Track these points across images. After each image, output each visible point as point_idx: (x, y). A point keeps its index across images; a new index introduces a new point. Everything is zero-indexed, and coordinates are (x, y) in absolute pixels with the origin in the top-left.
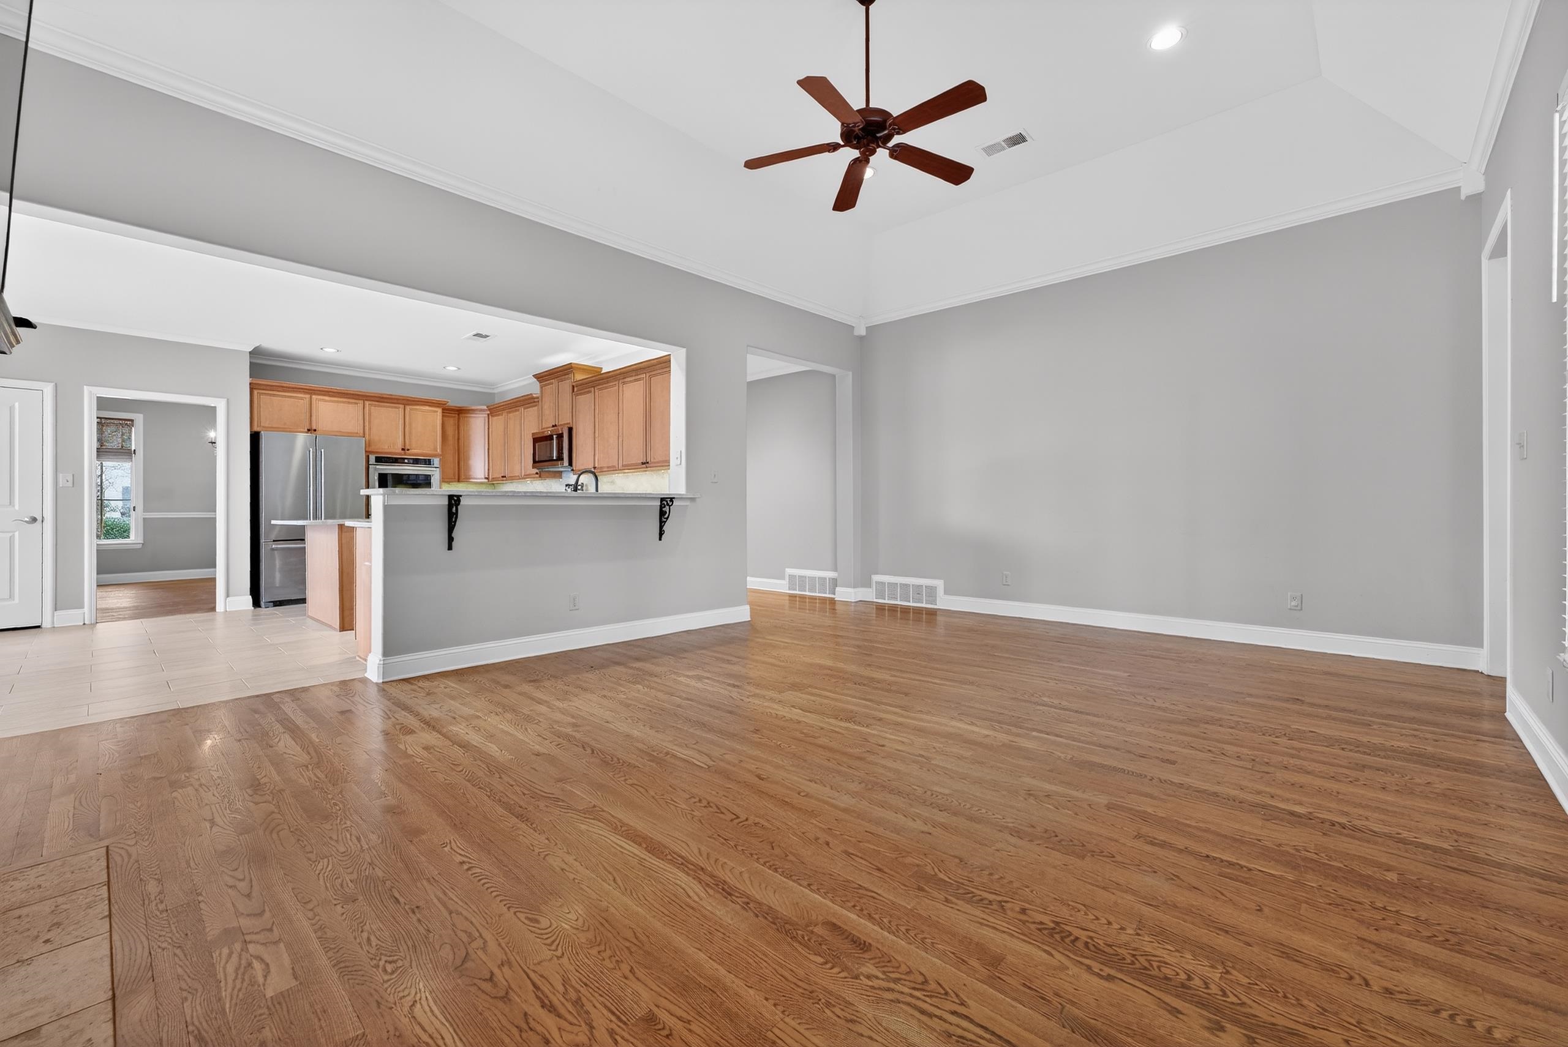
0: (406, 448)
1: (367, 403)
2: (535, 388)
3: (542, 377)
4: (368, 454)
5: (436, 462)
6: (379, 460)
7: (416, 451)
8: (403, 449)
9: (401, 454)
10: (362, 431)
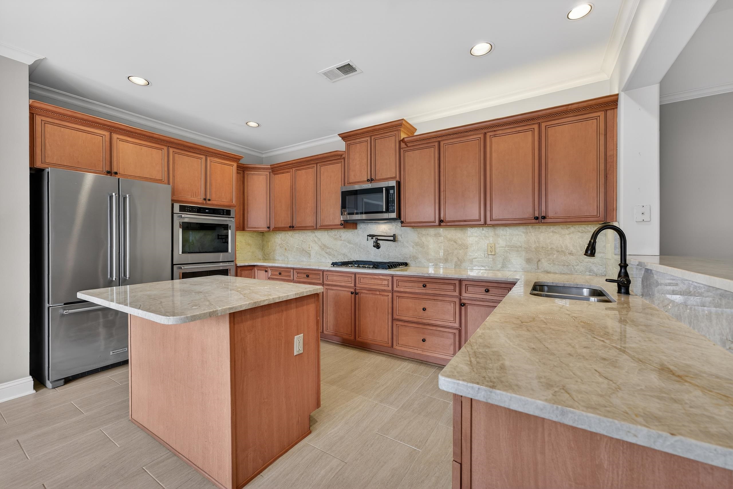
0: (208, 198)
1: (171, 150)
2: (341, 146)
3: (346, 137)
4: (173, 201)
5: (233, 214)
6: (183, 209)
7: (216, 202)
8: (205, 199)
9: (203, 204)
10: (166, 179)
